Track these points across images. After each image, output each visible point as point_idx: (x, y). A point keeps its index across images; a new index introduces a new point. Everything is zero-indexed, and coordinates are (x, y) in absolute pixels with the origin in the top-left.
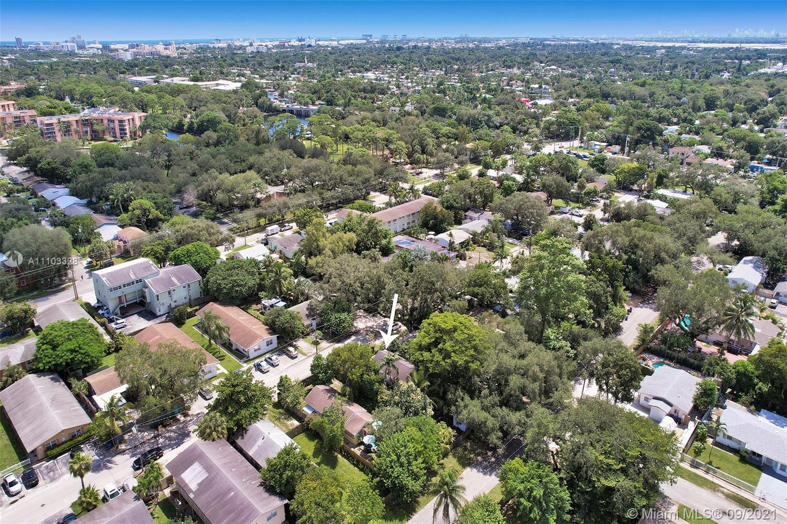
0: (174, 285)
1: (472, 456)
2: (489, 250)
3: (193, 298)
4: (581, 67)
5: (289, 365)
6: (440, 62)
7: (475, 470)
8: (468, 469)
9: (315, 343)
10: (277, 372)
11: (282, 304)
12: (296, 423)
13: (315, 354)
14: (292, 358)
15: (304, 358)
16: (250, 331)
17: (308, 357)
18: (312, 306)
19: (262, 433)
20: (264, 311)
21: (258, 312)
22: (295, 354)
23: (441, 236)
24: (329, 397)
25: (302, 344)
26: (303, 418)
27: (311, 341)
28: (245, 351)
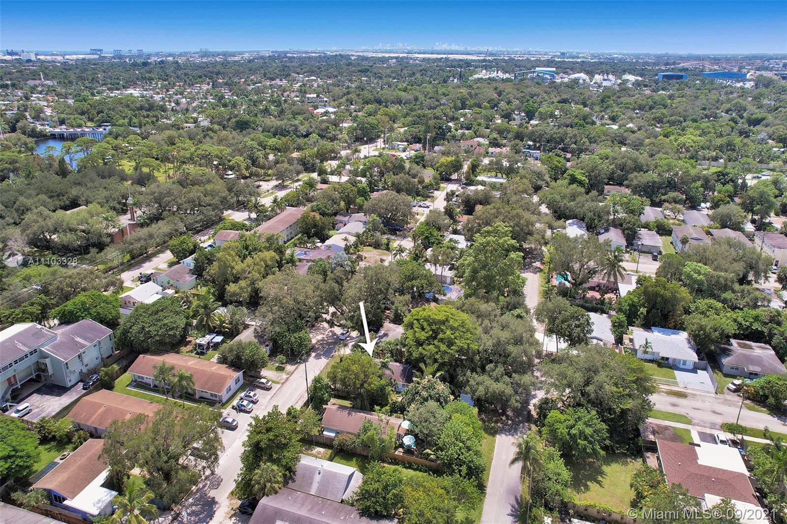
0: (83, 346)
1: (493, 425)
2: (375, 248)
3: (105, 356)
4: (337, 76)
5: (269, 397)
6: (200, 77)
7: (503, 435)
8: (498, 436)
9: (280, 369)
10: (262, 407)
11: (219, 339)
12: (322, 450)
13: (287, 379)
14: (268, 389)
15: (279, 386)
16: (213, 374)
17: (283, 384)
18: (258, 333)
19: (315, 468)
20: (201, 351)
21: (193, 354)
22: (269, 384)
23: (328, 242)
24: (349, 414)
25: (267, 373)
26: (328, 442)
27: (274, 368)
28: (216, 396)
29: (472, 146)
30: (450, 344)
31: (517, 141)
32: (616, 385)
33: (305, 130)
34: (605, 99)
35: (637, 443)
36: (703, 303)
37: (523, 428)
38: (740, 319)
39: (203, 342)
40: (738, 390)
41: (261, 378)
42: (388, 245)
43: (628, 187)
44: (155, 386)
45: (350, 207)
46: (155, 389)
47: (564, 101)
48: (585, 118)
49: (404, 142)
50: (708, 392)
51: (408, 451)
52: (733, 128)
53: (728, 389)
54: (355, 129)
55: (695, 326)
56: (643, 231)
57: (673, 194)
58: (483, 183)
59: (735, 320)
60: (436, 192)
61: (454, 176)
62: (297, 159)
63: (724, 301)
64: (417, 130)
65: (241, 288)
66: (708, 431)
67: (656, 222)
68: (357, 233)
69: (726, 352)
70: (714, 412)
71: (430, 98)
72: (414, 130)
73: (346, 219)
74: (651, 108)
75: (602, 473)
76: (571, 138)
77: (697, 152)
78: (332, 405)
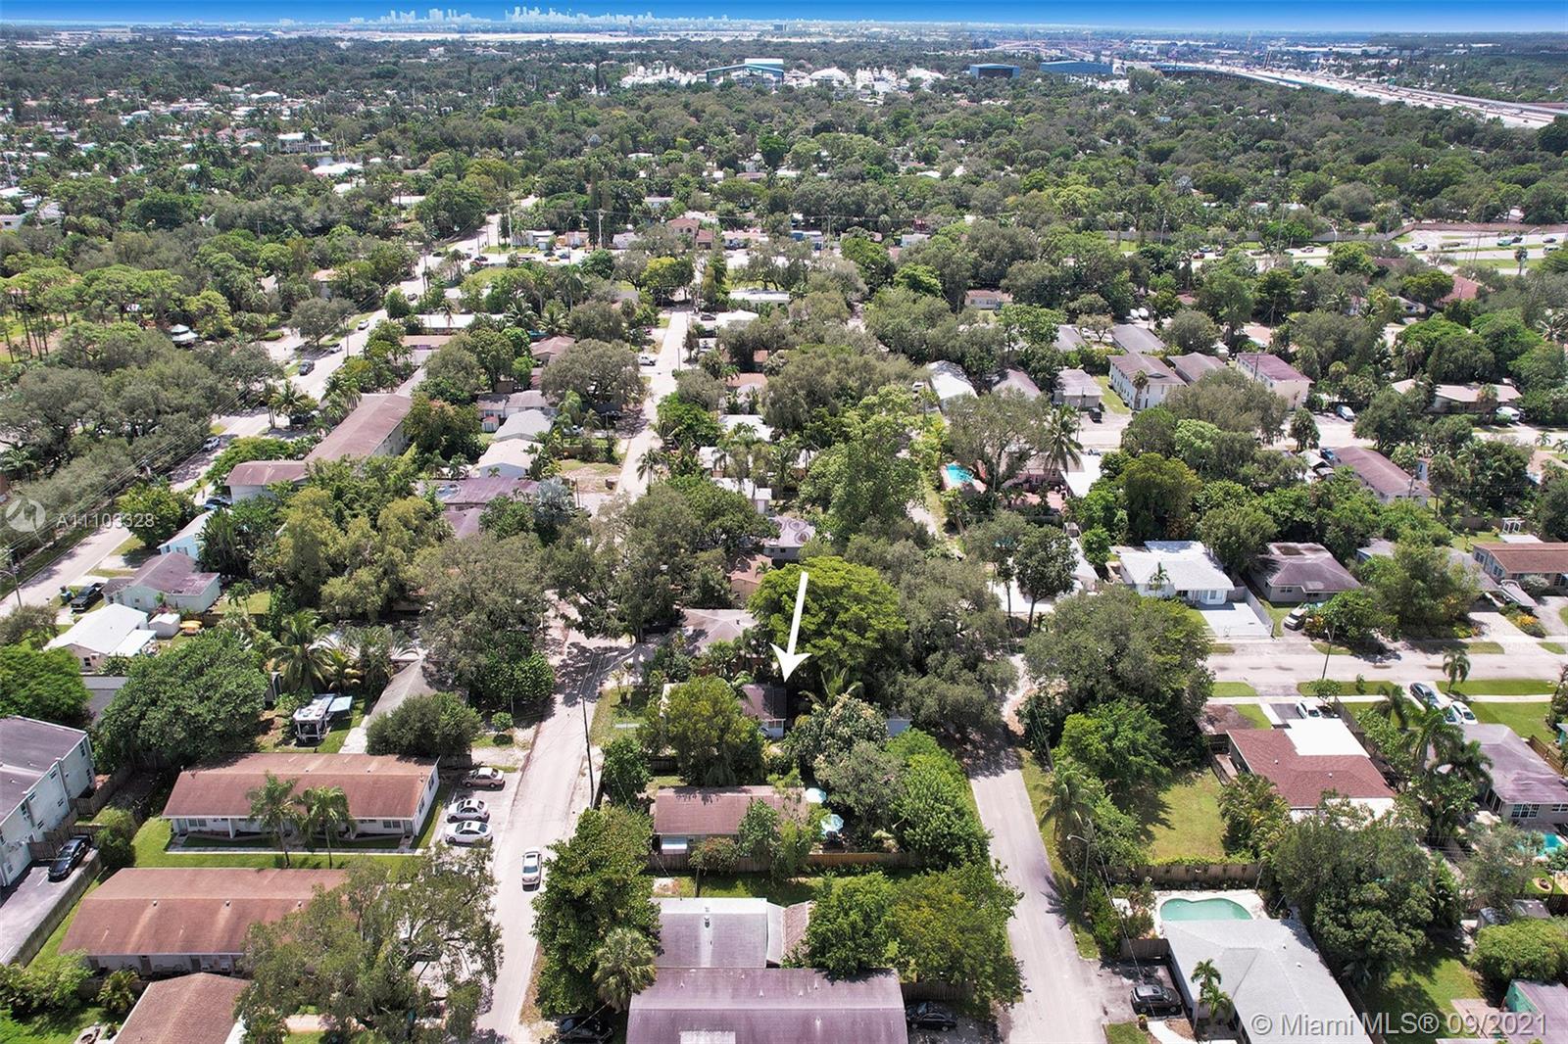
0: (30, 780)
2: (584, 460)
5: (508, 802)
7: (981, 778)
8: (972, 781)
9: (503, 741)
10: (504, 827)
11: (343, 703)
12: (668, 881)
13: (528, 758)
14: (500, 787)
15: (518, 775)
16: (377, 780)
17: (524, 769)
18: (431, 675)
19: (696, 918)
20: (308, 737)
21: (292, 746)
22: (499, 777)
23: (485, 461)
24: (705, 799)
25: (484, 755)
26: (678, 864)
27: (489, 741)
28: (397, 824)
29: (689, 230)
30: (861, 628)
31: (778, 215)
32: (1158, 651)
33: (318, 216)
34: (899, 118)
35: (1200, 744)
36: (1216, 488)
37: (1008, 757)
38: (1274, 508)
39: (312, 717)
40: (1299, 625)
41: (478, 767)
42: (610, 450)
43: (1007, 290)
44: (238, 834)
45: (498, 380)
46: (245, 839)
47: (826, 127)
48: (880, 160)
49: (545, 229)
50: (1260, 637)
51: (832, 843)
52: (1133, 168)
53: (1286, 625)
54: (435, 208)
55: (1222, 529)
56: (1065, 374)
57: (1087, 298)
58: (745, 306)
59: (1267, 511)
60: (654, 331)
61: (680, 295)
62: (329, 284)
63: (1245, 481)
64: (570, 204)
65: (362, 586)
66: (1285, 700)
67: (1079, 352)
68: (540, 434)
69: (1270, 566)
70: (1281, 668)
71: (562, 132)
72: (562, 203)
73: (500, 406)
74: (986, 134)
75: (1163, 806)
76: (876, 203)
77: (1095, 215)
78: (661, 791)
